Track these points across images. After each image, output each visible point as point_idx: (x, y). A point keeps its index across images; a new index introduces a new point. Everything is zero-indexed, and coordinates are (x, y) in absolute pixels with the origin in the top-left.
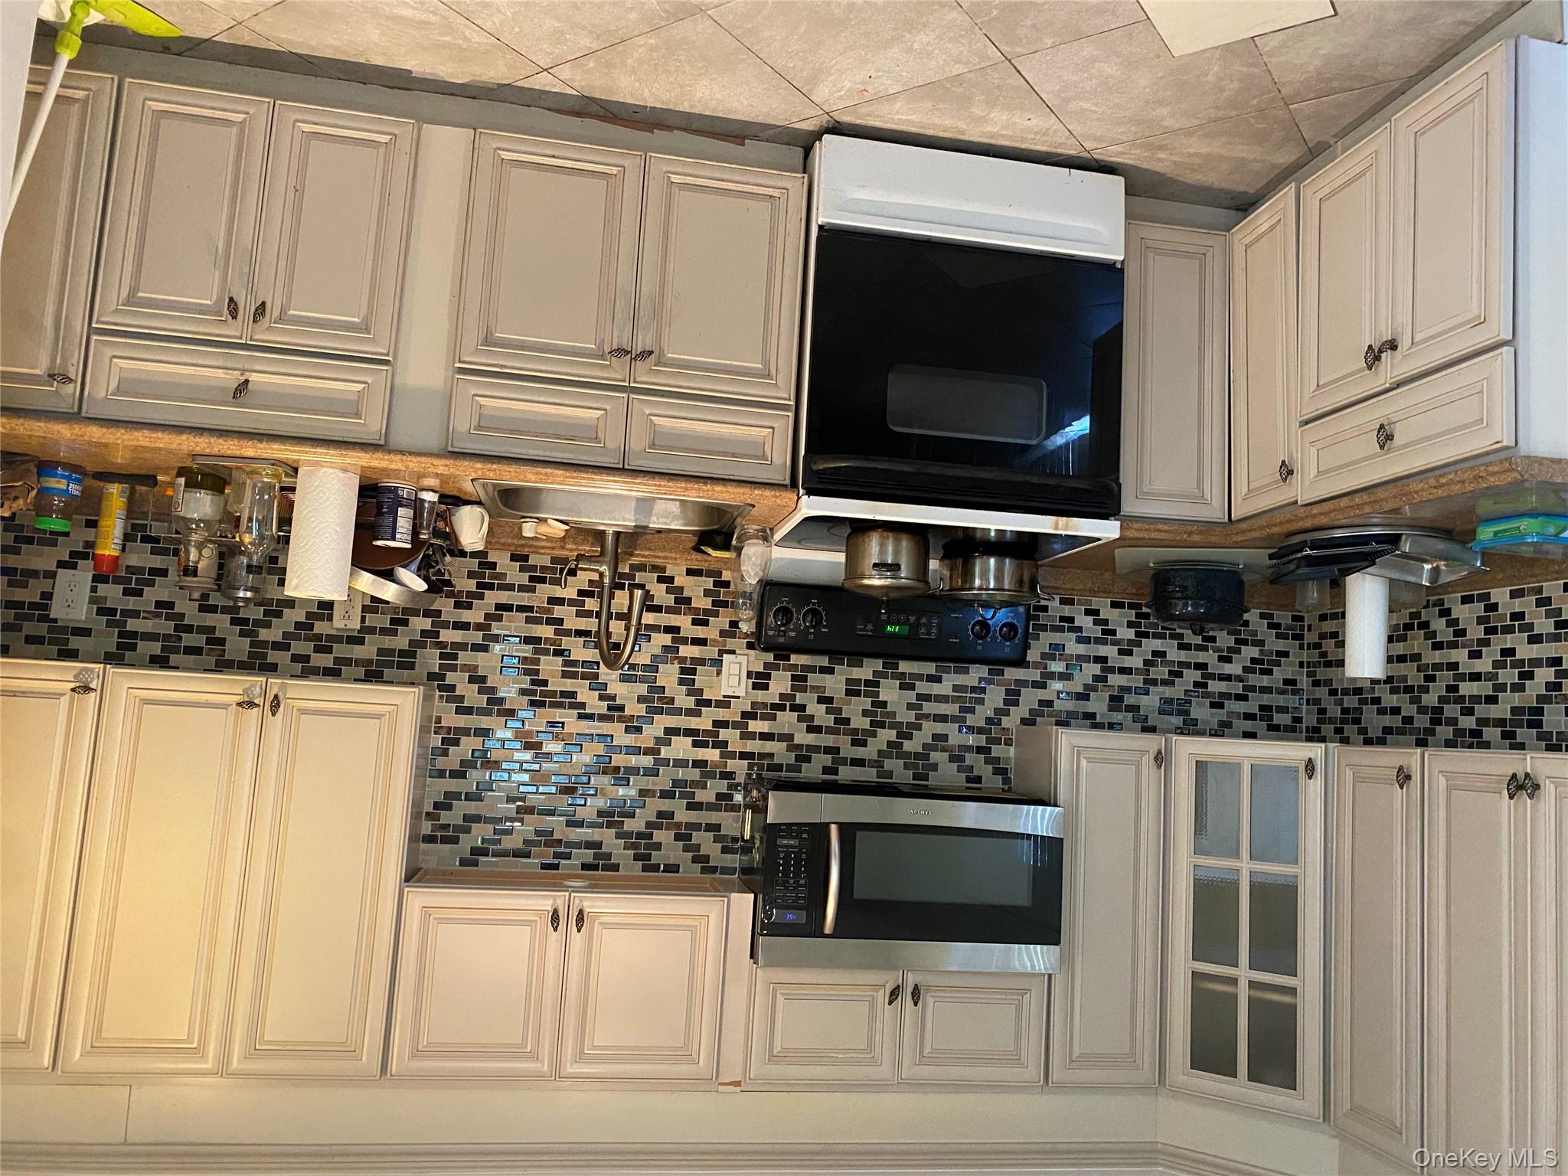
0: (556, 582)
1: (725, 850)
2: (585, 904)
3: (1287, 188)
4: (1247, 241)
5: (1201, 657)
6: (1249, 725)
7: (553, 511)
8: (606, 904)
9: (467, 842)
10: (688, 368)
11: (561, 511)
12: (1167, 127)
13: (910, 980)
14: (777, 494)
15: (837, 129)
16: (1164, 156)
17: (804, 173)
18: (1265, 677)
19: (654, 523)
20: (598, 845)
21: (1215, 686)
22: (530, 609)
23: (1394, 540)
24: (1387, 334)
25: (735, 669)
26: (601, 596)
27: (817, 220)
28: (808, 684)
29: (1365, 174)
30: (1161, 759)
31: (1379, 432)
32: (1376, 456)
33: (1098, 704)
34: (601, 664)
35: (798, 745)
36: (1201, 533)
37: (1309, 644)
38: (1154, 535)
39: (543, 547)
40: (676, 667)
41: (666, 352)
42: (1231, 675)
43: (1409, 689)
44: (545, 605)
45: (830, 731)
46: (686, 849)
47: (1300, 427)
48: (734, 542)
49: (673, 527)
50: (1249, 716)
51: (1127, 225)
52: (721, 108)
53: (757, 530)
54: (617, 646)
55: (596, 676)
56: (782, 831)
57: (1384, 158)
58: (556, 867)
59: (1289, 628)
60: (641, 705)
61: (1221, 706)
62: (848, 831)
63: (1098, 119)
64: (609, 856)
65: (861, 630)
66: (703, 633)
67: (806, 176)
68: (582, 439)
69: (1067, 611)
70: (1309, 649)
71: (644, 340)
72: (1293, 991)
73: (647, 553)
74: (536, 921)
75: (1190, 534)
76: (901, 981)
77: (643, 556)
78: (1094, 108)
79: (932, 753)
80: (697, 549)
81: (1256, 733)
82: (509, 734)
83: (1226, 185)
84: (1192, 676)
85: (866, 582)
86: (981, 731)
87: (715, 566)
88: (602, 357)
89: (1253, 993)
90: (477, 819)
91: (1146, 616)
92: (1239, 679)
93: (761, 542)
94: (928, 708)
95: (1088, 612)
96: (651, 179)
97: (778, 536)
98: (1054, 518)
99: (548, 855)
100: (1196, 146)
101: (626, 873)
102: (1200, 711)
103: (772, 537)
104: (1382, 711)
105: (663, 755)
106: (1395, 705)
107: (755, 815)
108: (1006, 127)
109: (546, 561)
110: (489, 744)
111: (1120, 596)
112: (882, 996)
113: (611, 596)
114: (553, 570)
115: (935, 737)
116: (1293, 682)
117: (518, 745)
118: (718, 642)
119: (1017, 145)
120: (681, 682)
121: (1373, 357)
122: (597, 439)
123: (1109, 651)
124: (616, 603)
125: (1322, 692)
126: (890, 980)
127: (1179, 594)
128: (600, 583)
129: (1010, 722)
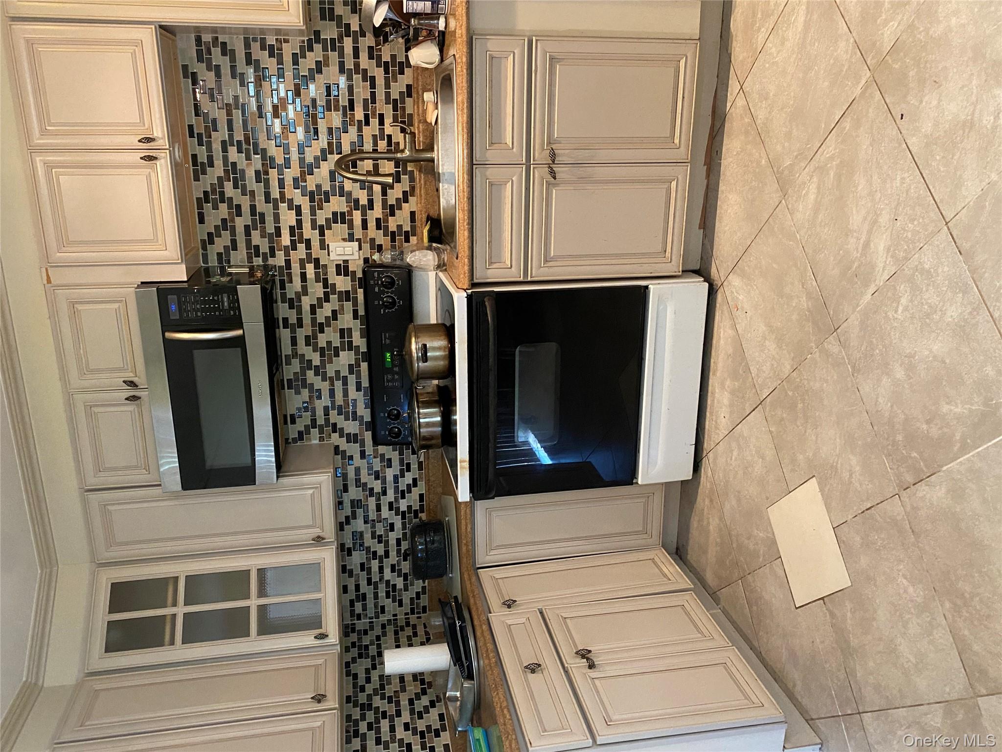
0: (395, 120)
1: (219, 255)
2: (163, 161)
3: (690, 583)
4: (657, 559)
5: (393, 553)
6: (352, 588)
7: (443, 113)
8: (165, 176)
9: (199, 68)
10: (547, 205)
11: (444, 119)
12: (724, 504)
13: (143, 393)
14: (466, 275)
15: (712, 292)
16: (706, 503)
17: (683, 271)
18: (384, 594)
19: (443, 186)
20: (211, 165)
21: (375, 564)
22: (374, 101)
23: (470, 677)
24: (599, 661)
25: (348, 250)
26: (389, 151)
27: (652, 284)
28: (344, 303)
29: (700, 633)
30: (319, 540)
31: (536, 664)
32: (521, 663)
33: (354, 493)
34: (341, 156)
35: (300, 299)
36: (468, 551)
37: (408, 618)
38: (463, 522)
39: (418, 107)
40: (345, 210)
41: (556, 188)
42: (383, 573)
43: (382, 687)
44: (378, 112)
45: (314, 320)
46: (216, 227)
47: (538, 609)
48: (434, 245)
49: (442, 200)
50: (357, 587)
51: (662, 484)
52: (722, 212)
53: (444, 260)
54: (355, 166)
55: (331, 153)
56: (233, 297)
57: (710, 644)
58: (191, 135)
59: (418, 604)
60: (314, 187)
61: (362, 569)
62: (239, 343)
63: (727, 461)
64: (204, 172)
65: (385, 335)
66: (371, 226)
67: (680, 273)
68: (491, 134)
69: (414, 466)
70: (406, 619)
71: (563, 172)
72: (172, 643)
73: (422, 182)
74: (144, 125)
75: (466, 545)
76: (142, 387)
77: (420, 180)
78: (733, 458)
79: (307, 390)
80: (429, 218)
81: (347, 593)
82: (282, 94)
83: (691, 542)
84: (380, 549)
85: (413, 340)
86: (327, 420)
87: (418, 230)
88: (549, 143)
89: (169, 618)
90: (218, 75)
91: (416, 516)
92: (381, 579)
93: (436, 263)
94: (338, 385)
95: (415, 480)
96: (672, 168)
97: (441, 275)
98: (467, 459)
99: (199, 129)
100: (714, 523)
101: (193, 186)
102: (357, 557)
103: (440, 271)
104: (367, 671)
105: (281, 205)
106: (372, 679)
107: (247, 275)
108: (719, 402)
109: (409, 111)
110: (274, 79)
111: (427, 499)
112: (130, 376)
113: (389, 159)
114: (403, 116)
115: (319, 391)
116: (383, 611)
117: (275, 101)
118: (366, 237)
119: (708, 410)
120: (335, 214)
121: (584, 654)
122: (492, 144)
123: (391, 496)
124: (385, 164)
125: (378, 631)
126: (141, 380)
127: (428, 540)
128: (398, 150)
129: (335, 438)
